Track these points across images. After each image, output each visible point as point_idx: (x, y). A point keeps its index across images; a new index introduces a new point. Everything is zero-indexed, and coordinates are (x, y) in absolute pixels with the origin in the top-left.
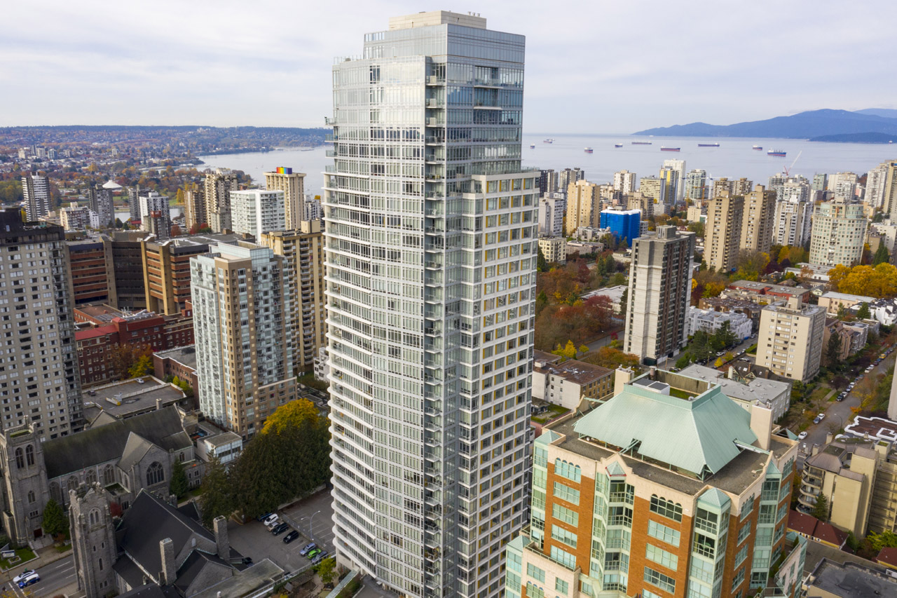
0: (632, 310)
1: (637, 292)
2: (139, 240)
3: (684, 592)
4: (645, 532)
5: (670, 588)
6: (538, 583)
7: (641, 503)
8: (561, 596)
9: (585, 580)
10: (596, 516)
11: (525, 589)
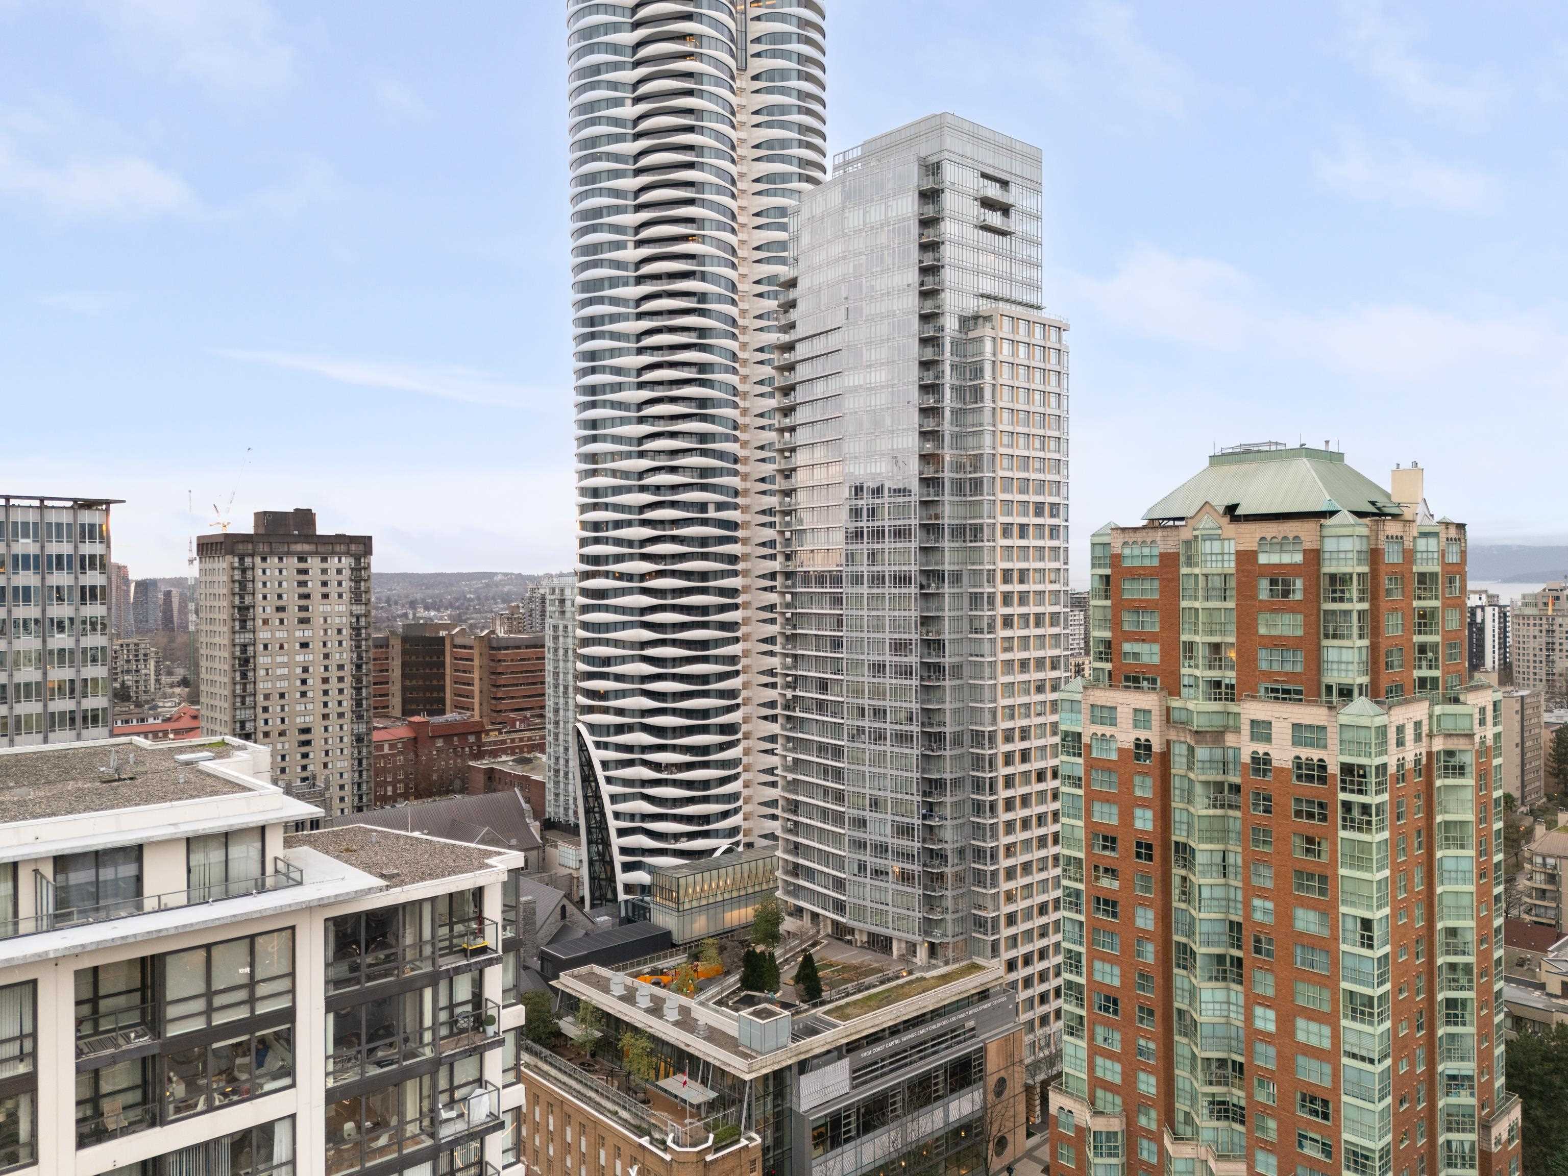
2: (442, 633)
3: (1316, 663)
4: (1254, 597)
5: (1296, 664)
6: (1108, 730)
7: (1245, 558)
8: (1143, 735)
9: (1175, 703)
10: (1184, 604)
11: (1088, 746)
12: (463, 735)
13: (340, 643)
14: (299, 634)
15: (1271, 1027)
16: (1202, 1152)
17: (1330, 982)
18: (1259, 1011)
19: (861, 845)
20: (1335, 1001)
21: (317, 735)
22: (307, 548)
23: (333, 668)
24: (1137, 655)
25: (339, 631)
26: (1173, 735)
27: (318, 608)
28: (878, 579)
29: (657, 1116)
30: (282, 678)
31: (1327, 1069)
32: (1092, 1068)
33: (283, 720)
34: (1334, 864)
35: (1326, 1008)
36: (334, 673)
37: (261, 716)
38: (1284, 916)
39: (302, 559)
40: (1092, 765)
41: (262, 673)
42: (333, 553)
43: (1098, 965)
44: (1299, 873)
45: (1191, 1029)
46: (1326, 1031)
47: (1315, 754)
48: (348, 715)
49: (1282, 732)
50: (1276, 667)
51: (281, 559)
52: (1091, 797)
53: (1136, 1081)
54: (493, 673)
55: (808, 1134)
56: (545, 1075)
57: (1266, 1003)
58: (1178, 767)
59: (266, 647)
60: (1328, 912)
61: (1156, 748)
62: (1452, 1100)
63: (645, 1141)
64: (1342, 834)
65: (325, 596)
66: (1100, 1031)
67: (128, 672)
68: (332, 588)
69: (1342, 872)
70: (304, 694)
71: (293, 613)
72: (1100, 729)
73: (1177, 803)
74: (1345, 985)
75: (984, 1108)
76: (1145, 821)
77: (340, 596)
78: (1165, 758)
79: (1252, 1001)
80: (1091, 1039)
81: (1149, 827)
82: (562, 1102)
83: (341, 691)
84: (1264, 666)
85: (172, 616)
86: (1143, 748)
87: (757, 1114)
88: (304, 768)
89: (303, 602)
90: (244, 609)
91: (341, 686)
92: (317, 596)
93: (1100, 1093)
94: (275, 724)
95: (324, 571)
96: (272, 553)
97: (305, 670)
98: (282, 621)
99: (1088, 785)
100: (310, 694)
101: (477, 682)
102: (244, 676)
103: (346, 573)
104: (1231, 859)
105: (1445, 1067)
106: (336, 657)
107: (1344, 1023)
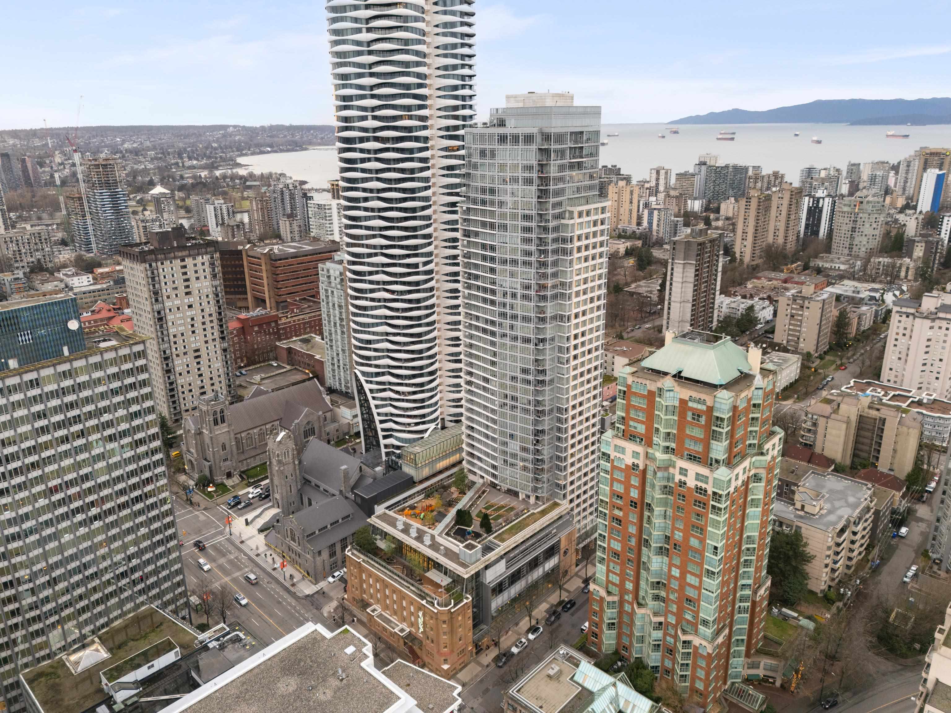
0: (670, 299)
1: (674, 284)
2: (240, 248)
3: (707, 448)
4: (685, 418)
5: (699, 448)
6: (622, 456)
7: (683, 402)
8: (636, 462)
9: (650, 451)
10: (656, 412)
11: (613, 460)
12: (269, 324)
13: (209, 302)
14: (186, 301)
15: (678, 575)
16: (648, 612)
17: (701, 565)
18: (673, 569)
19: (505, 453)
20: (702, 571)
21: (203, 353)
22: (184, 253)
23: (207, 316)
24: (635, 428)
25: (207, 296)
26: (648, 463)
27: (195, 285)
28: (515, 338)
29: (427, 589)
30: (180, 325)
31: (697, 592)
32: (607, 576)
33: (185, 347)
34: (706, 525)
35: (698, 573)
36: (207, 319)
37: (174, 346)
38: (686, 539)
39: (183, 260)
40: (614, 467)
41: (170, 324)
42: (198, 254)
43: (612, 541)
44: (693, 526)
45: (647, 569)
46: (698, 580)
47: (704, 486)
48: (218, 340)
49: (691, 475)
50: (692, 447)
51: (171, 262)
52: (613, 480)
53: (625, 584)
54: (274, 274)
55: (490, 591)
56: (373, 566)
57: (676, 566)
58: (649, 476)
59: (170, 310)
60: (702, 541)
61: (641, 467)
62: (743, 593)
63: (424, 602)
64: (710, 516)
65: (197, 278)
66: (612, 565)
67: (37, 250)
68: (201, 274)
69: (709, 529)
70: (193, 332)
71: (182, 290)
72: (618, 455)
73: (648, 489)
74: (706, 566)
75: (559, 562)
76: (634, 494)
77: (205, 277)
78: (644, 471)
79: (671, 565)
80: (608, 567)
81: (636, 496)
82: (383, 580)
83: (212, 327)
84: (687, 446)
85: (29, 175)
86: (635, 466)
87: (469, 587)
88: (199, 369)
89: (186, 283)
90: (156, 293)
91: (212, 325)
92: (193, 279)
93: (610, 585)
94: (181, 350)
95: (195, 265)
96: (166, 259)
97: (193, 319)
98: (177, 295)
99: (612, 475)
100: (197, 332)
101: (265, 278)
102: (161, 327)
103: (207, 264)
104: (668, 513)
105: (741, 582)
106: (207, 310)
107: (704, 579)
